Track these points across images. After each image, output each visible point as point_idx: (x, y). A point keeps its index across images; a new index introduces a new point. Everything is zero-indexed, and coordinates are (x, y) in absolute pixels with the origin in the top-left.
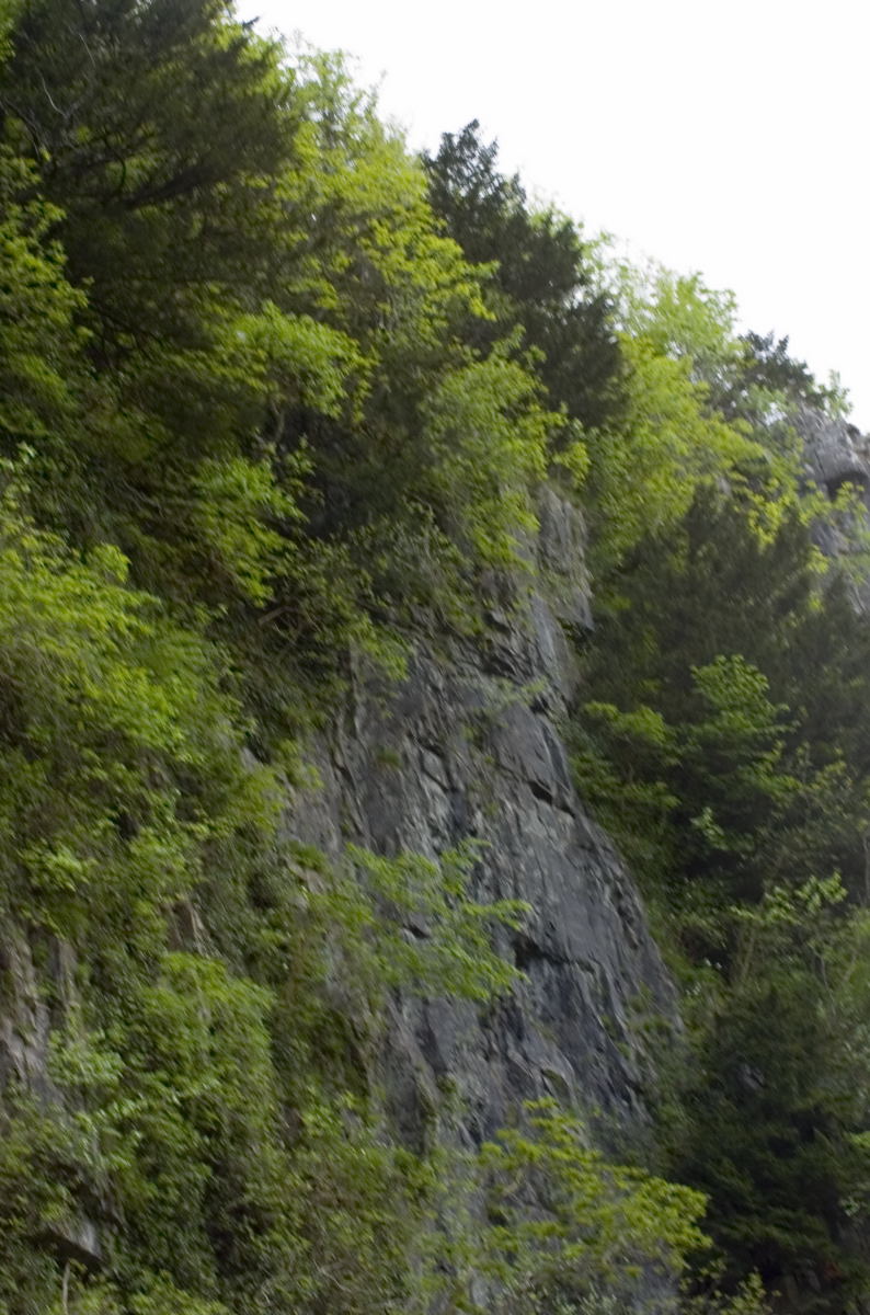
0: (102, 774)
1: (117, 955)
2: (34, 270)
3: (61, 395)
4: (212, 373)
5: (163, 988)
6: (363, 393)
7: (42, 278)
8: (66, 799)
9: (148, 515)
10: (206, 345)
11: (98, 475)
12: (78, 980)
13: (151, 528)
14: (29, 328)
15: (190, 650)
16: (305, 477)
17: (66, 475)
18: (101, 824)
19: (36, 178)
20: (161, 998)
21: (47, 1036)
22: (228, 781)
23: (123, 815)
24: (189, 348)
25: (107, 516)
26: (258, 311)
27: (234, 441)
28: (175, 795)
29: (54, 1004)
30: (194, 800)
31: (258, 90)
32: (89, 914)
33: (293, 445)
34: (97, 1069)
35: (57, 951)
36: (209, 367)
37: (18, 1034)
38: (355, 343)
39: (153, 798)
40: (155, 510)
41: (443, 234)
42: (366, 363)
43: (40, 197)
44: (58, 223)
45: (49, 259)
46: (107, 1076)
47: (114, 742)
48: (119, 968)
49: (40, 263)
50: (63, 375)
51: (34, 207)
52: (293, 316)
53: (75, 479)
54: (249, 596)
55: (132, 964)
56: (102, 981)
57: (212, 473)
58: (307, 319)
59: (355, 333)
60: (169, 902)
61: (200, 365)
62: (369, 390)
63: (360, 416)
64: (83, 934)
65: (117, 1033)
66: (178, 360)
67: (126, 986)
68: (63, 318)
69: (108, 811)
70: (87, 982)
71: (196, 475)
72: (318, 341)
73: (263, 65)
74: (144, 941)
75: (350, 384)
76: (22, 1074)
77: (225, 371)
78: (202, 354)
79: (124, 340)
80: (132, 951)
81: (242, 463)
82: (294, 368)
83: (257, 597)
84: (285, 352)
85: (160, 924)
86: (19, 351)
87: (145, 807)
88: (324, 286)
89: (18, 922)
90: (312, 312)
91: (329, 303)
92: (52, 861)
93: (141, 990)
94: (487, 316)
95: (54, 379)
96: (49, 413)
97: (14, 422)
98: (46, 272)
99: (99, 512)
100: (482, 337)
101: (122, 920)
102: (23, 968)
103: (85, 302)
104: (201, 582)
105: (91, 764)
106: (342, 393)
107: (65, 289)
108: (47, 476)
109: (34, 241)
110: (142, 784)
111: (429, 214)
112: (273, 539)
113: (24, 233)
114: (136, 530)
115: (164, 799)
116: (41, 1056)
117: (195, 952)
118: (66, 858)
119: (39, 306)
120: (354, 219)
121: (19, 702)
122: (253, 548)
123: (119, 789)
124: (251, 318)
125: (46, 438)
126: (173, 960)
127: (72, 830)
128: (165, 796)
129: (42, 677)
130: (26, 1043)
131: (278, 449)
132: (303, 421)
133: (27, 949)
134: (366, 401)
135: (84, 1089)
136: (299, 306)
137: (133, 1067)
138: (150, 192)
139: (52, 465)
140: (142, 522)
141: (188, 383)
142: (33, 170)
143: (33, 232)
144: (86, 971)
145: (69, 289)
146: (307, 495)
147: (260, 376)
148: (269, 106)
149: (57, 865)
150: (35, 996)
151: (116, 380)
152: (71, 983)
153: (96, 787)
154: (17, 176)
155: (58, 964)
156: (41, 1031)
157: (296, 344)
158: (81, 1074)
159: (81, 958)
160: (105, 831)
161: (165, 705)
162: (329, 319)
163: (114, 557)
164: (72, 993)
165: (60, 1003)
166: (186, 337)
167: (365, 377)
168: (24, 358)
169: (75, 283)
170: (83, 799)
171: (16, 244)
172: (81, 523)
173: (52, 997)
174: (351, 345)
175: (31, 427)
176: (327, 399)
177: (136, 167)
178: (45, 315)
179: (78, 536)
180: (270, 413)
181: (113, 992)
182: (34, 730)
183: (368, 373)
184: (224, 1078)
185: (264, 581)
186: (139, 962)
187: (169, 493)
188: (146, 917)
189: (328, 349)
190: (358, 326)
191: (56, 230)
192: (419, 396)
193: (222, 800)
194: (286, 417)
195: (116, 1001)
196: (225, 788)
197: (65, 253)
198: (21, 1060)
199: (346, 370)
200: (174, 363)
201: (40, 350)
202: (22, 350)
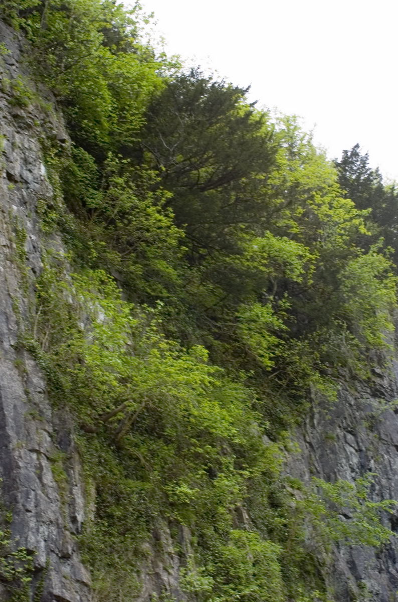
0: (200, 450)
1: (210, 532)
2: (160, 221)
3: (174, 277)
4: (243, 265)
5: (231, 546)
6: (312, 271)
7: (164, 224)
8: (184, 461)
9: (216, 330)
10: (240, 252)
11: (193, 313)
12: (192, 544)
13: (218, 337)
14: (158, 248)
15: (238, 392)
16: (287, 311)
17: (178, 314)
18: (200, 472)
19: (159, 179)
20: (230, 551)
21: (178, 570)
22: (257, 451)
23: (210, 468)
24: (232, 254)
25: (198, 332)
26: (263, 236)
27: (253, 296)
28: (233, 458)
29: (181, 555)
30: (242, 460)
31: (258, 134)
32: (196, 513)
33: (281, 297)
34: (202, 584)
35: (182, 531)
36: (241, 262)
37: (165, 569)
38: (308, 248)
39: (223, 460)
40: (219, 328)
41: (345, 197)
42: (313, 257)
43: (161, 187)
44: (170, 199)
45: (166, 216)
46: (206, 587)
47: (205, 435)
48: (211, 538)
49: (162, 218)
50: (175, 268)
51: (159, 192)
52: (278, 237)
53: (182, 316)
54: (264, 365)
55: (217, 536)
56: (203, 544)
57: (245, 310)
58: (285, 238)
59: (307, 244)
60: (232, 507)
61: (237, 261)
62: (314, 270)
63: (311, 281)
64: (193, 523)
65: (211, 567)
66: (227, 259)
67: (214, 546)
68: (174, 242)
69: (203, 466)
70: (196, 545)
71: (238, 312)
72: (291, 248)
73: (260, 123)
74: (221, 525)
75: (306, 267)
76: (168, 587)
77: (248, 263)
78: (239, 256)
79: (202, 251)
80: (216, 529)
81: (259, 305)
82: (280, 261)
83: (267, 366)
84: (276, 254)
85: (228, 517)
86: (154, 258)
87: (220, 464)
88: (292, 223)
89: (163, 518)
90: (287, 235)
91: (295, 230)
92: (179, 490)
93: (221, 547)
94: (367, 234)
95: (171, 270)
96: (169, 286)
97: (154, 290)
98: (165, 222)
99: (194, 330)
100: (365, 243)
101: (211, 516)
102: (167, 539)
103: (184, 235)
104: (241, 360)
105: (194, 445)
106: (303, 272)
107: (174, 229)
108: (169, 315)
109: (159, 208)
110: (218, 453)
111: (339, 188)
112: (273, 339)
113: (155, 205)
114: (211, 338)
115: (229, 460)
116: (176, 579)
117: (245, 529)
118: (185, 489)
119: (162, 237)
120: (305, 192)
121: (161, 418)
122: (265, 344)
123: (207, 456)
124: (260, 239)
125: (168, 297)
126: (235, 533)
127: (187, 475)
128: (229, 459)
129: (171, 406)
130: (169, 574)
131: (274, 298)
132: (285, 285)
133: (168, 531)
134: (313, 274)
135: (196, 594)
136: (281, 233)
137: (219, 583)
138: (211, 183)
139: (172, 310)
140: (214, 334)
141: (232, 270)
142: (158, 175)
143: (158, 203)
144: (195, 540)
145: (176, 229)
146: (288, 318)
147: (264, 265)
148: (264, 142)
149: (181, 492)
150: (173, 552)
151: (199, 270)
152: (189, 545)
153: (197, 456)
154: (150, 179)
155: (183, 537)
156: (176, 568)
157: (281, 250)
158: (194, 587)
159: (193, 534)
160: (202, 475)
161: (228, 418)
162: (295, 238)
163: (201, 350)
164: (190, 550)
165: (184, 554)
166: (230, 249)
167: (313, 264)
168: (157, 261)
169: (179, 226)
170: (192, 462)
171: (151, 210)
172: (186, 335)
173: (180, 551)
174: (306, 250)
175: (162, 293)
176: (296, 275)
177: (204, 172)
178: (165, 241)
179: (185, 341)
180: (270, 281)
181: (208, 549)
182: (168, 431)
183: (314, 262)
184: (260, 586)
185: (270, 359)
186: (219, 534)
187: (226, 321)
188: (222, 514)
189: (295, 251)
190: (308, 241)
191: (169, 202)
192: (338, 271)
193: (255, 459)
194: (277, 283)
195: (210, 553)
196: (256, 454)
197: (174, 213)
198: (167, 581)
199: (304, 261)
200: (225, 261)
201: (164, 257)
202: (156, 258)
